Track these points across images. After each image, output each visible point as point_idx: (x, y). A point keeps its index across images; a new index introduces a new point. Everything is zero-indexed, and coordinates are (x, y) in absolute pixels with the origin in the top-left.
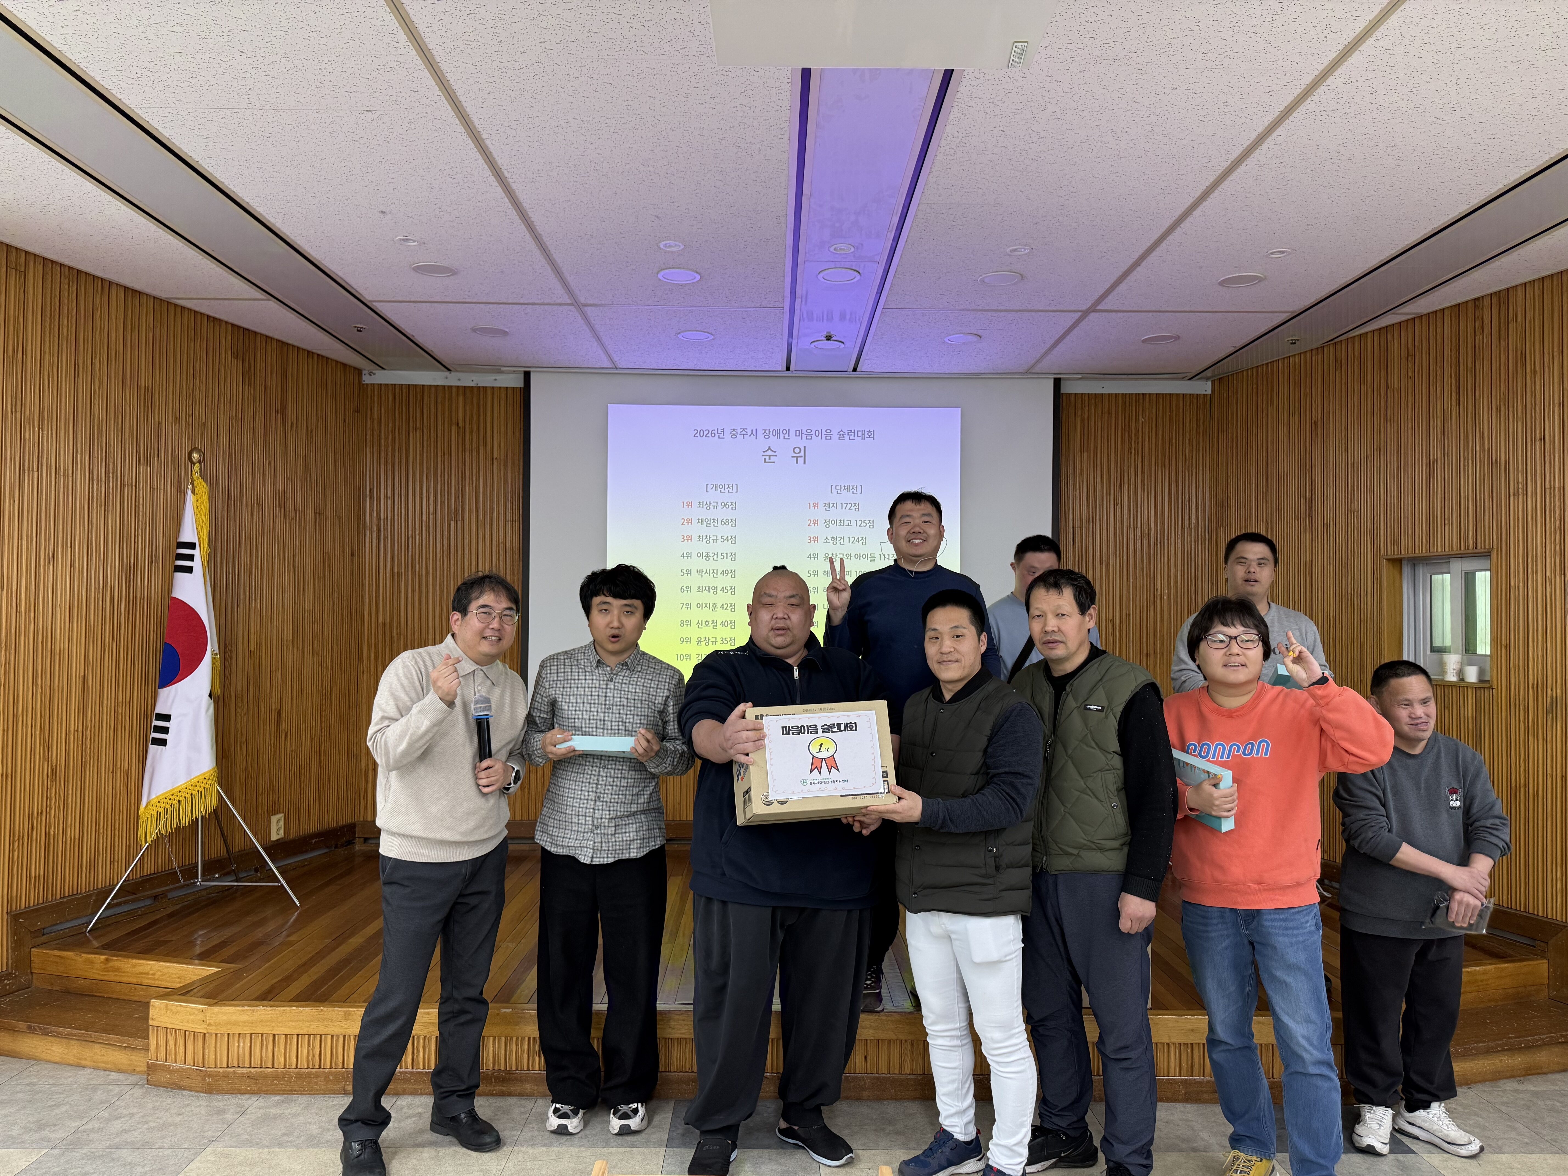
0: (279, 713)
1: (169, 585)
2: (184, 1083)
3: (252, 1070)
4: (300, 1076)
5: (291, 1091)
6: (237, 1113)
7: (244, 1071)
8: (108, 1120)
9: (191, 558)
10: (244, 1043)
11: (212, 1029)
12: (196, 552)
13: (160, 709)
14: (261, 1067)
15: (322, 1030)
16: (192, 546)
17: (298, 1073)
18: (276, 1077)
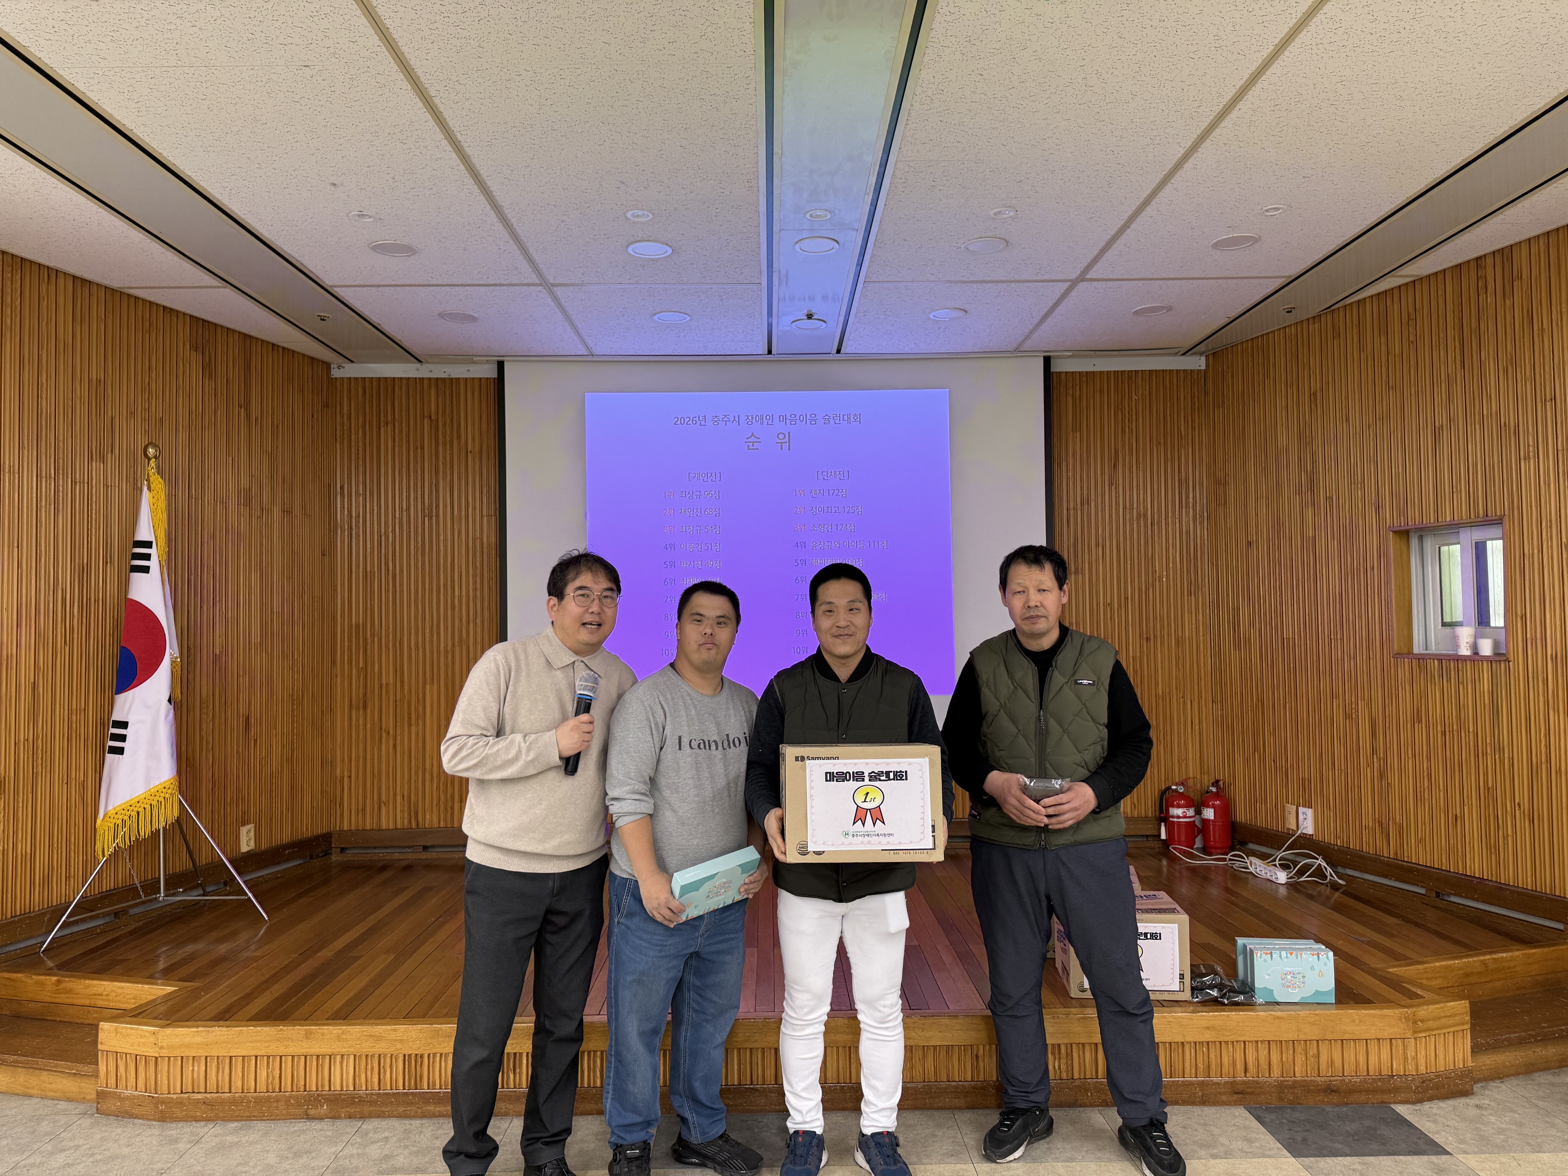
0: (247, 719)
1: (125, 585)
2: (136, 1111)
3: (208, 1096)
4: (258, 1101)
5: (250, 1116)
6: (189, 1142)
7: (199, 1096)
8: (52, 1154)
9: (147, 557)
10: (199, 1066)
11: (165, 1053)
12: (153, 551)
13: (117, 716)
14: (218, 1092)
15: (282, 1051)
16: (148, 545)
17: (257, 1098)
18: (234, 1102)
